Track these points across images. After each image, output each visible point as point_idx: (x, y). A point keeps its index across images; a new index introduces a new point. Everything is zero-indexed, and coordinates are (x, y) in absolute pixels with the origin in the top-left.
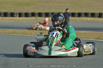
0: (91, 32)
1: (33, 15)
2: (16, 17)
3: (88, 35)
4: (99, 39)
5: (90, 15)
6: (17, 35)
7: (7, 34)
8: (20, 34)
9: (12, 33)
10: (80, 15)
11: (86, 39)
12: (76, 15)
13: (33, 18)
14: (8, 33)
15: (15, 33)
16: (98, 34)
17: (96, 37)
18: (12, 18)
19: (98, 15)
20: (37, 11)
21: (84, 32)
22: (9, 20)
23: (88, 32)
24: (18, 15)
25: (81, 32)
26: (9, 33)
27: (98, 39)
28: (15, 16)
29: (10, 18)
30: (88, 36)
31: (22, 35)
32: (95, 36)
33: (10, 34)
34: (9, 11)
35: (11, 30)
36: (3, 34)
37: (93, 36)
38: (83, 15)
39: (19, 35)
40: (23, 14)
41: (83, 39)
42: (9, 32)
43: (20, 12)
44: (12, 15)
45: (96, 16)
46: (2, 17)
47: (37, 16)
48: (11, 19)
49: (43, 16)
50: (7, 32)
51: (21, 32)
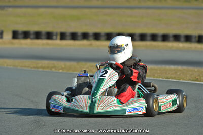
0: (185, 67)
1: (85, 36)
2: (56, 39)
3: (178, 73)
4: (197, 80)
5: (182, 39)
6: (57, 71)
7: (40, 69)
8: (62, 69)
9: (48, 68)
10: (165, 38)
11: (175, 79)
12: (160, 38)
13: (85, 42)
14: (41, 67)
15: (53, 67)
16: (196, 72)
17: (193, 76)
18: (50, 41)
19: (197, 39)
20: (91, 30)
21: (172, 67)
22: (43, 44)
23: (179, 67)
24: (59, 37)
25: (168, 67)
26: (43, 68)
27: (195, 80)
28: (54, 37)
29: (45, 41)
30: (180, 75)
31: (65, 71)
32: (192, 74)
33: (45, 70)
34: (44, 29)
35: (45, 63)
36: (33, 69)
37: (188, 76)
38: (171, 39)
39: (61, 71)
40: (68, 34)
41: (170, 80)
42: (43, 66)
43: (63, 31)
44: (49, 36)
45: (194, 39)
46: (31, 39)
47: (91, 38)
48: (48, 44)
49: (103, 38)
50: (40, 65)
51: (63, 66)
